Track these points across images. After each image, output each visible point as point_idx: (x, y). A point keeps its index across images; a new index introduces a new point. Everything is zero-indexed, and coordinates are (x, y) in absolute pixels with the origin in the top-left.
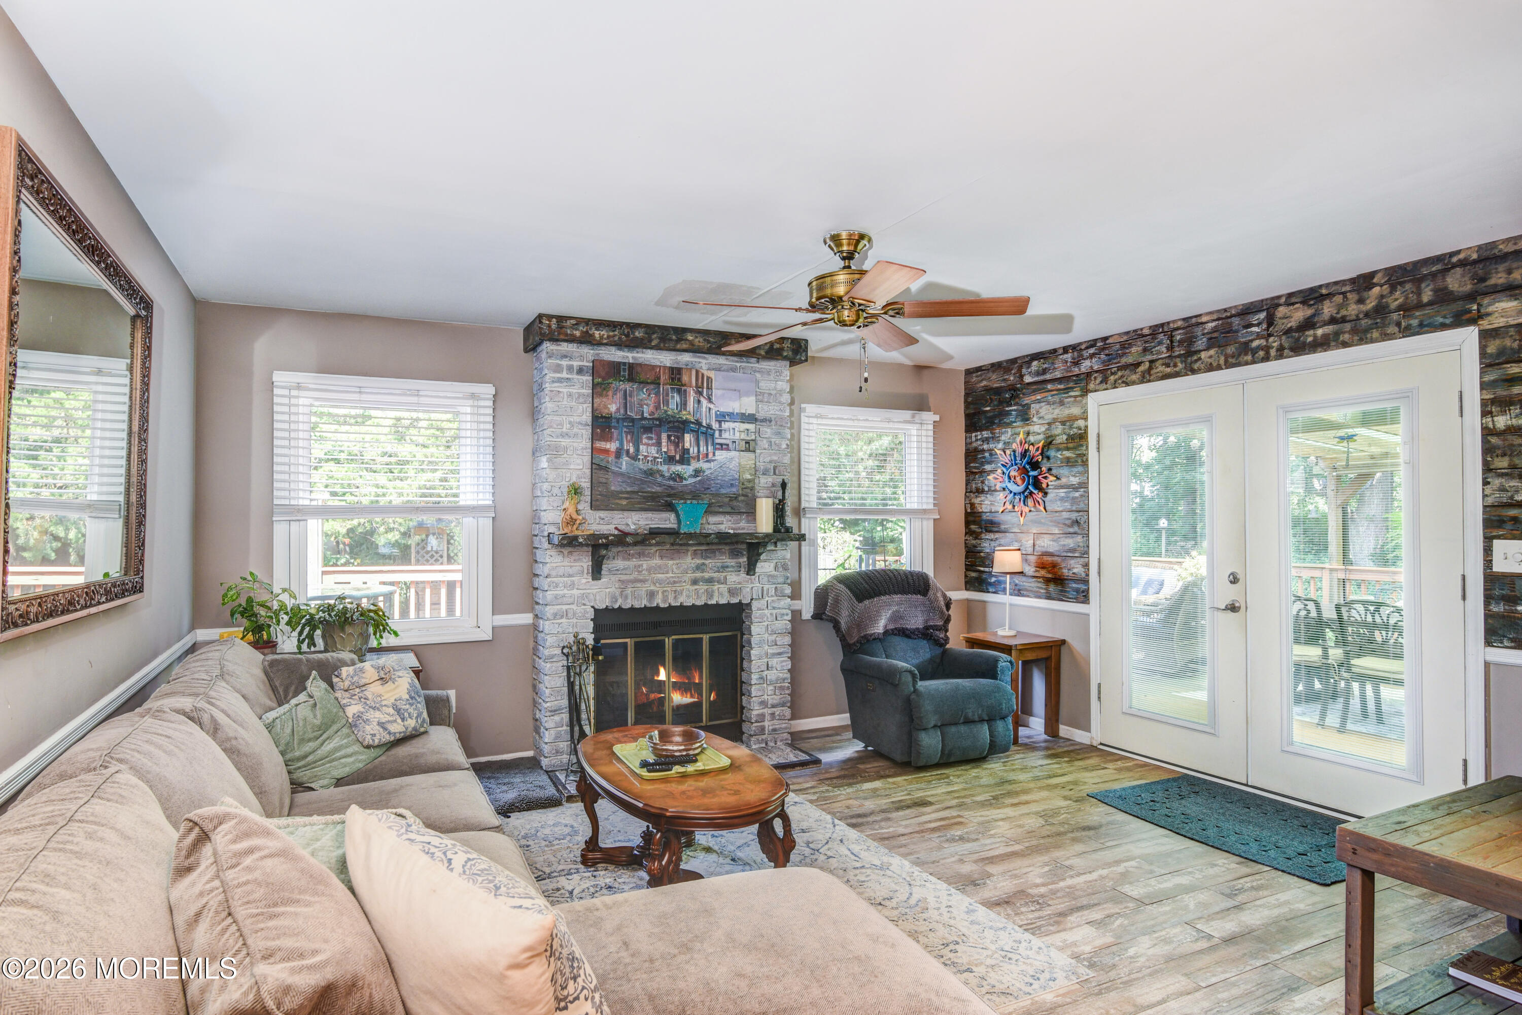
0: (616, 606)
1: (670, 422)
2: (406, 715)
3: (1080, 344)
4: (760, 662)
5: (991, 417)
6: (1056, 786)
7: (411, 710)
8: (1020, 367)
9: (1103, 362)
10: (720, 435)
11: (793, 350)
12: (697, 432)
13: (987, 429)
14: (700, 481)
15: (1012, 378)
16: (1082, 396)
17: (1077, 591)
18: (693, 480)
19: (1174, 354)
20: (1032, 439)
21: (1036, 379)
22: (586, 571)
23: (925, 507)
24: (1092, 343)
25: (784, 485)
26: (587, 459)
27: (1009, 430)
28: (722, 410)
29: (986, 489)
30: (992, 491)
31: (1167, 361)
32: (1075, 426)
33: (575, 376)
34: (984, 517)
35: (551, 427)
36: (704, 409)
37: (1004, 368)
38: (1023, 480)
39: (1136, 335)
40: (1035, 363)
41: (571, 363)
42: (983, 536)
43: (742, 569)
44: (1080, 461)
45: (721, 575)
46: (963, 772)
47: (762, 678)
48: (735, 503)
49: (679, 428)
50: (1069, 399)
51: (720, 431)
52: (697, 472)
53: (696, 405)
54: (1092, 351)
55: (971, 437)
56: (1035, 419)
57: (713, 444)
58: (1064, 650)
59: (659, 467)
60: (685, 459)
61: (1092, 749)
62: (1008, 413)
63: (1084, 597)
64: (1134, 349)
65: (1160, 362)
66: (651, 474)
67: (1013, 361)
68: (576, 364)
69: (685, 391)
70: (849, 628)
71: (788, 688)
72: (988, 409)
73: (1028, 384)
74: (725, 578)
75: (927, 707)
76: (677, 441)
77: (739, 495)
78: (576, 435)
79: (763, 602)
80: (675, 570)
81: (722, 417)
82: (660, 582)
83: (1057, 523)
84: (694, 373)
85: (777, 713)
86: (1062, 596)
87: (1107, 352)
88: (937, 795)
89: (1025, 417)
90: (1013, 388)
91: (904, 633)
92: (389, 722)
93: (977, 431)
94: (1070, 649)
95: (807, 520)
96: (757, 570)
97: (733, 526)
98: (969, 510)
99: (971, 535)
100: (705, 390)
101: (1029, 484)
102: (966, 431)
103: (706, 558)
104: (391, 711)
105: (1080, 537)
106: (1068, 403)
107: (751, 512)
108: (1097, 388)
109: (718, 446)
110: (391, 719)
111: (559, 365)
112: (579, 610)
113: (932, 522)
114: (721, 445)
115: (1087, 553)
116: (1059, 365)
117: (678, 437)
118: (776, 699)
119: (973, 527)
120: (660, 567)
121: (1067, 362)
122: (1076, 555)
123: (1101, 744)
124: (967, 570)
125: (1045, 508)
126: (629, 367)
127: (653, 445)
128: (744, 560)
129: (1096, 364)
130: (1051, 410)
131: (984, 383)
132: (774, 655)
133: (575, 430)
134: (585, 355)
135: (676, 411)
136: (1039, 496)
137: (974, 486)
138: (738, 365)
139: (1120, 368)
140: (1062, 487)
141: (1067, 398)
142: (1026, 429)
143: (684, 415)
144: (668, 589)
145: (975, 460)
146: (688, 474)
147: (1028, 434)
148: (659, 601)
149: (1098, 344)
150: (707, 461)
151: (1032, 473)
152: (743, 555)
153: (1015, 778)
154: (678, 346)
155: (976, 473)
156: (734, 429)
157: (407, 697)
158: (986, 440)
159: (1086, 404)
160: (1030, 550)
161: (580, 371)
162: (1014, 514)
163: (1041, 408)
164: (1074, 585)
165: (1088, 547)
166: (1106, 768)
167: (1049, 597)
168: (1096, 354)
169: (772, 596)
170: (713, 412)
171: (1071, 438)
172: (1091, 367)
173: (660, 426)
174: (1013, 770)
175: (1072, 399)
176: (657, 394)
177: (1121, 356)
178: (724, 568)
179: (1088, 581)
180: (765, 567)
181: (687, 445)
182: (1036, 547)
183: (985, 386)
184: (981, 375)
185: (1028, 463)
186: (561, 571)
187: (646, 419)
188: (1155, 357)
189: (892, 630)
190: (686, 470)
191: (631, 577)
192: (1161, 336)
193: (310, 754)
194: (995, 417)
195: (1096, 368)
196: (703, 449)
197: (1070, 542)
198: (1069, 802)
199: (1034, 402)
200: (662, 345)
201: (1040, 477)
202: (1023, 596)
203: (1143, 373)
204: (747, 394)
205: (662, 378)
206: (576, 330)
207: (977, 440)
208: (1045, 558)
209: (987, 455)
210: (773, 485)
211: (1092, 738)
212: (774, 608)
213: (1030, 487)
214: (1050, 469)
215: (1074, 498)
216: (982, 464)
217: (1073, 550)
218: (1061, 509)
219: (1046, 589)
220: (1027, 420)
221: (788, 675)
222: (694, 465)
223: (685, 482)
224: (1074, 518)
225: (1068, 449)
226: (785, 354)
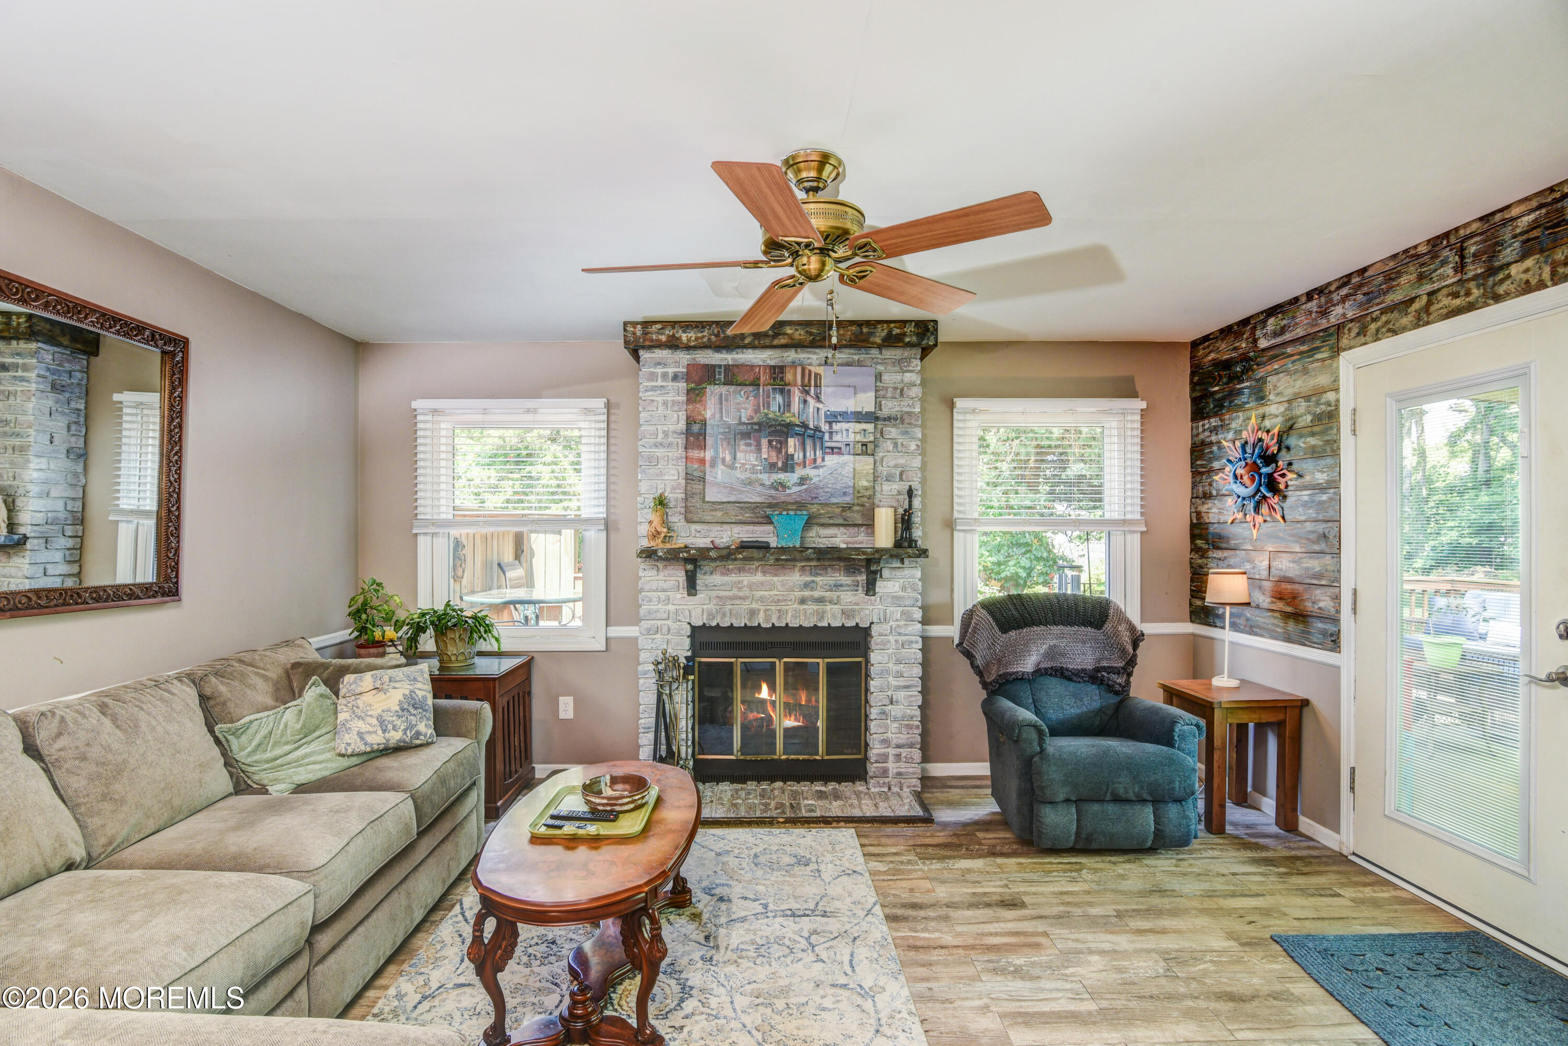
0: (714, 624)
1: (772, 426)
2: (390, 727)
3: (1329, 284)
4: (882, 695)
5: (1219, 400)
6: (1229, 912)
7: (398, 722)
8: (1254, 329)
9: (1361, 305)
10: (831, 437)
11: (918, 334)
12: (803, 435)
13: (1216, 415)
14: (806, 490)
15: (1244, 345)
16: (1331, 358)
17: (1324, 633)
18: (797, 489)
19: (1465, 277)
20: (1267, 423)
21: (1273, 341)
22: (681, 585)
23: (1129, 517)
24: (1346, 280)
25: (910, 493)
26: (682, 469)
27: (1241, 414)
28: (833, 409)
29: (1214, 493)
30: (1221, 495)
31: (1455, 289)
32: (1323, 401)
33: (671, 383)
34: (1212, 529)
35: (645, 437)
36: (811, 410)
37: (1235, 333)
38: (1252, 479)
39: (1409, 255)
40: (1271, 321)
41: (665, 370)
42: (1210, 554)
43: (860, 588)
44: (1328, 449)
45: (833, 595)
46: (1108, 866)
47: (884, 713)
48: (848, 514)
49: (783, 432)
50: (1316, 365)
51: (831, 433)
52: (803, 480)
53: (802, 406)
54: (1344, 291)
55: (1197, 428)
56: (1272, 397)
57: (822, 448)
58: (1306, 712)
59: (760, 476)
60: (788, 465)
61: (1339, 859)
62: (1240, 392)
63: (1333, 642)
64: (1403, 280)
65: (1445, 291)
66: (750, 484)
67: (1245, 322)
68: (671, 371)
69: (789, 391)
70: (988, 664)
71: (917, 727)
72: (1217, 388)
73: (1263, 350)
74: (838, 597)
75: (1052, 774)
76: (780, 447)
77: (854, 505)
78: (670, 445)
79: (886, 628)
80: (779, 587)
81: (833, 418)
82: (762, 599)
83: (1298, 538)
84: (799, 370)
85: (903, 755)
86: (1304, 640)
87: (1365, 289)
88: (1042, 894)
89: (1261, 397)
90: (1244, 358)
91: (1062, 674)
92: (368, 732)
93: (1203, 418)
94: (1315, 713)
95: (962, 534)
96: (877, 590)
97: (850, 539)
98: (1195, 521)
99: (1197, 552)
100: (812, 389)
101: (1260, 485)
102: (1193, 420)
103: (817, 575)
104: (374, 721)
105: (1328, 557)
106: (1314, 369)
107: (869, 525)
108: (1352, 343)
109: (828, 450)
110: (371, 729)
111: (652, 373)
112: (674, 626)
113: (1137, 537)
114: (832, 448)
115: (1338, 580)
116: (1301, 318)
117: (780, 442)
118: (903, 738)
119: (1199, 542)
120: (762, 583)
121: (1311, 312)
122: (1323, 582)
123: (1354, 854)
124: (1192, 596)
125: (1283, 518)
126: (725, 370)
127: (751, 452)
128: (862, 578)
129: (1349, 310)
130: (1292, 383)
131: (1212, 356)
132: (898, 688)
133: (671, 439)
134: (680, 360)
135: (778, 414)
136: (1274, 500)
137: (1201, 489)
138: (856, 357)
139: (1384, 311)
140: (1306, 488)
141: (1312, 362)
142: (1261, 411)
143: (788, 417)
144: (773, 608)
145: (1201, 457)
146: (792, 482)
147: (1264, 417)
148: (761, 620)
149: (1354, 281)
150: (815, 468)
151: (1264, 470)
152: (861, 573)
153: (1177, 887)
154: (776, 342)
155: (1202, 473)
156: (847, 430)
157: (398, 708)
158: (1214, 430)
159: (1338, 368)
160: (1264, 574)
161: (675, 378)
162: (1245, 525)
163: (1278, 381)
164: (1320, 625)
165: (1339, 571)
166: (1339, 895)
167: (1288, 639)
168: (1350, 295)
169: (897, 620)
170: (822, 413)
171: (1318, 418)
172: (1344, 315)
173: (759, 431)
174: (1184, 874)
175: (1320, 364)
176: (756, 397)
177: (1385, 293)
178: (838, 586)
179: (1339, 620)
180: (889, 585)
181: (791, 450)
182: (1272, 570)
183: (1213, 360)
184: (1208, 346)
185: (1260, 456)
186: (654, 585)
187: (744, 424)
188: (1436, 286)
189: (1046, 669)
190: (791, 478)
191: (730, 594)
192: (1446, 253)
193: (281, 757)
194: (1223, 399)
195: (1350, 315)
196: (810, 454)
197: (1315, 564)
198: (1232, 943)
199: (1270, 374)
200: (756, 342)
201: (1276, 475)
202: (1256, 634)
203: (1418, 312)
204: (864, 390)
205: (762, 379)
206: (662, 334)
207: (1204, 431)
208: (1284, 586)
209: (1215, 448)
210: (899, 493)
211: (1341, 843)
212: (900, 634)
213: (1262, 489)
214: (1290, 464)
215: (1321, 503)
216: (1210, 460)
217: (1319, 576)
218: (1303, 518)
219: (1283, 628)
220: (1262, 398)
221: (918, 713)
222: (800, 472)
223: (788, 491)
224: (1321, 531)
225: (1313, 434)
226: (907, 340)
